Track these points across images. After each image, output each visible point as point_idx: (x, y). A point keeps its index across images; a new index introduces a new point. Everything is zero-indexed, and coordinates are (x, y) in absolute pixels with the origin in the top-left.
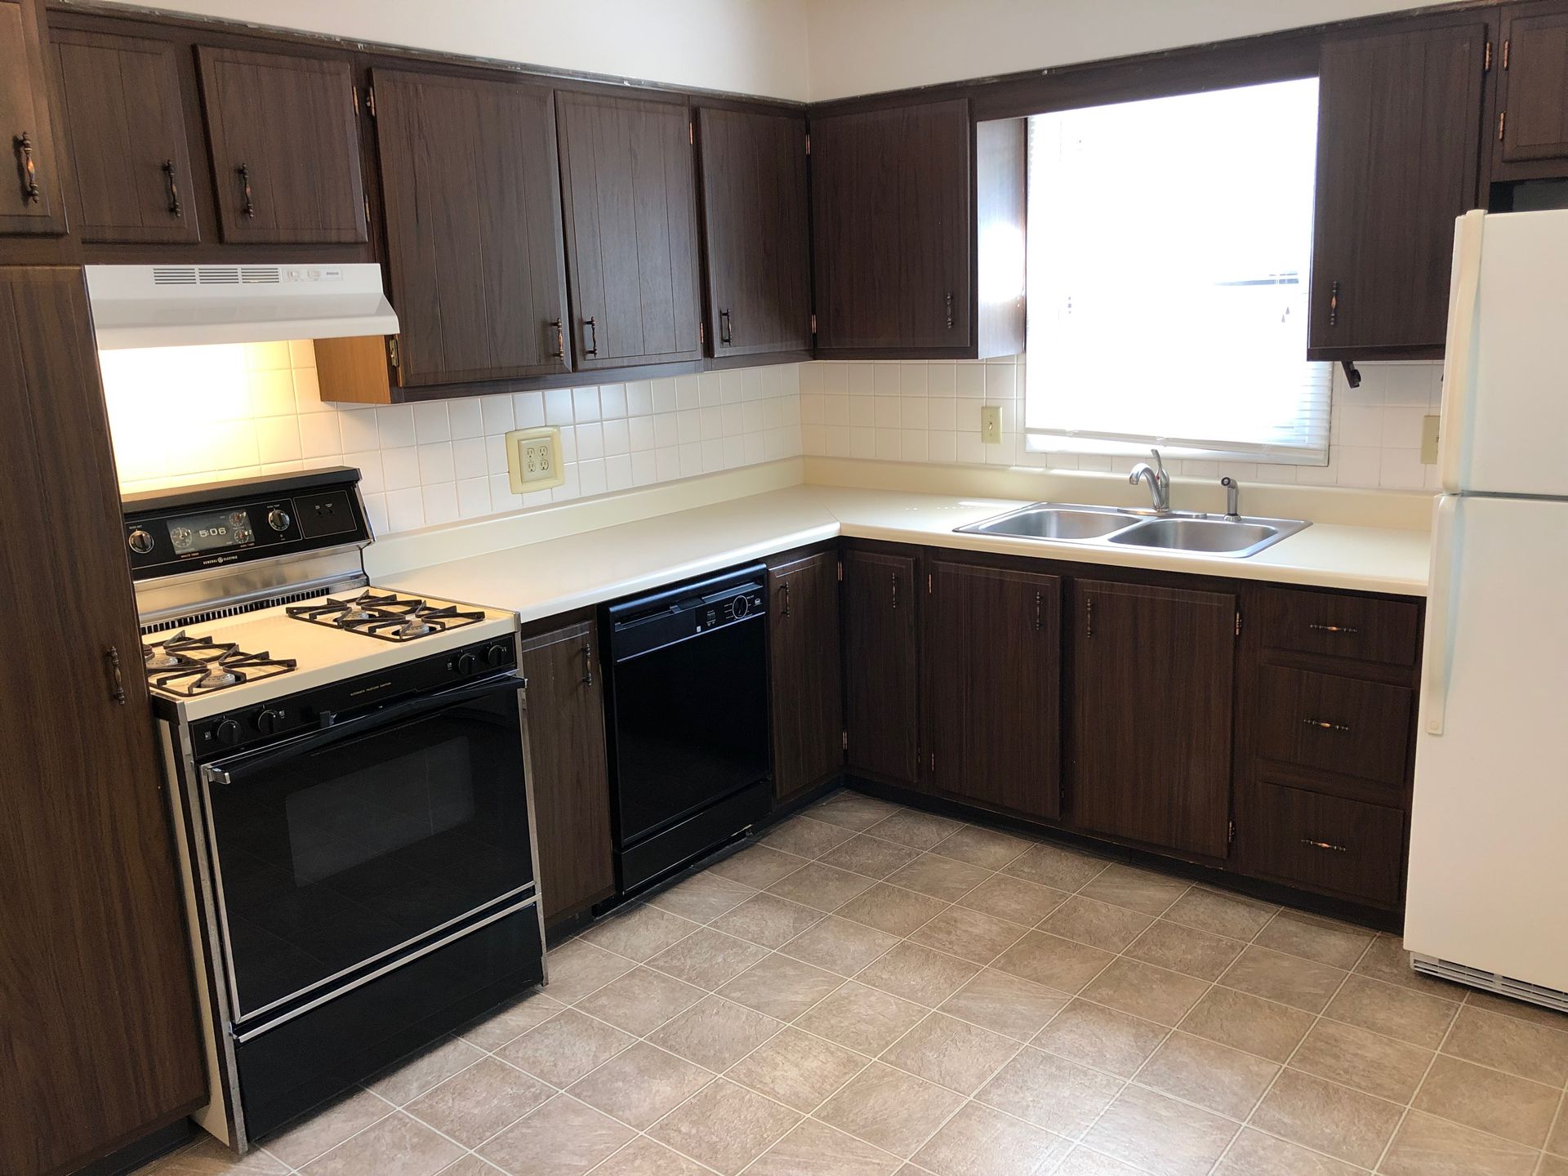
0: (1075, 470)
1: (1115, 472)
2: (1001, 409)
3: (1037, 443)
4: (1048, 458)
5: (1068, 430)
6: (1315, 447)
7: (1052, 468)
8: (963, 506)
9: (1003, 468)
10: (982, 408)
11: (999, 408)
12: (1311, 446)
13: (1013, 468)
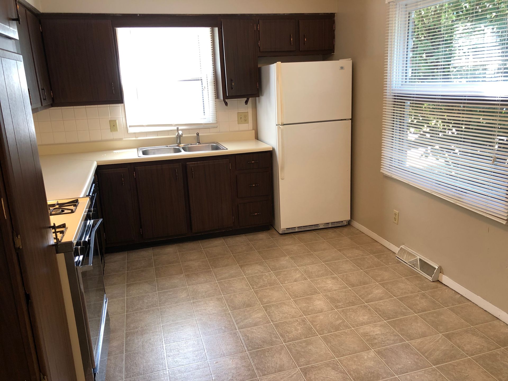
0: (145, 137)
1: (159, 136)
2: (117, 121)
3: (131, 130)
4: (135, 134)
5: (144, 125)
6: (214, 123)
7: (138, 137)
8: (115, 152)
9: (121, 139)
10: (110, 121)
11: (116, 120)
12: (213, 123)
13: (124, 139)
